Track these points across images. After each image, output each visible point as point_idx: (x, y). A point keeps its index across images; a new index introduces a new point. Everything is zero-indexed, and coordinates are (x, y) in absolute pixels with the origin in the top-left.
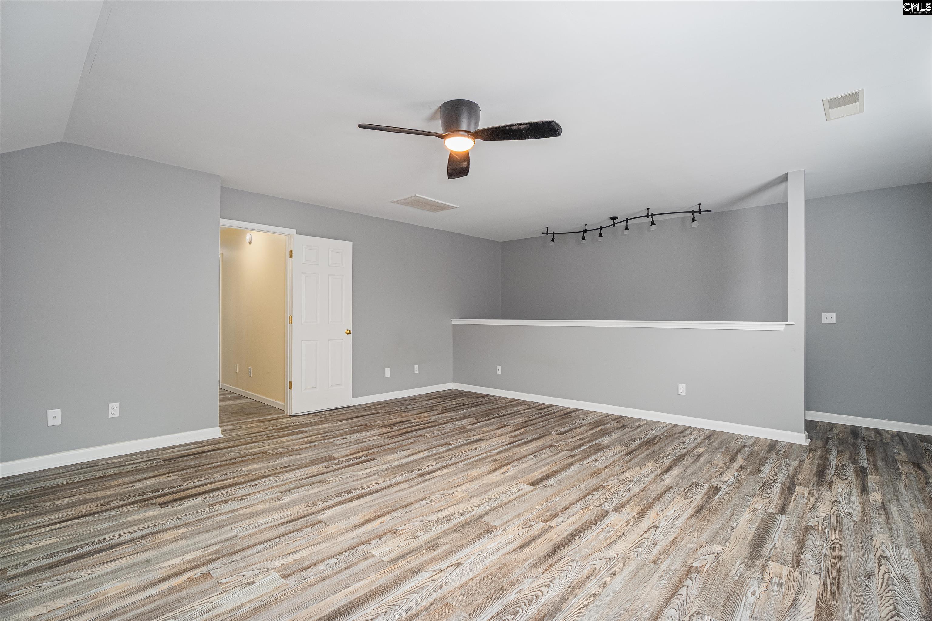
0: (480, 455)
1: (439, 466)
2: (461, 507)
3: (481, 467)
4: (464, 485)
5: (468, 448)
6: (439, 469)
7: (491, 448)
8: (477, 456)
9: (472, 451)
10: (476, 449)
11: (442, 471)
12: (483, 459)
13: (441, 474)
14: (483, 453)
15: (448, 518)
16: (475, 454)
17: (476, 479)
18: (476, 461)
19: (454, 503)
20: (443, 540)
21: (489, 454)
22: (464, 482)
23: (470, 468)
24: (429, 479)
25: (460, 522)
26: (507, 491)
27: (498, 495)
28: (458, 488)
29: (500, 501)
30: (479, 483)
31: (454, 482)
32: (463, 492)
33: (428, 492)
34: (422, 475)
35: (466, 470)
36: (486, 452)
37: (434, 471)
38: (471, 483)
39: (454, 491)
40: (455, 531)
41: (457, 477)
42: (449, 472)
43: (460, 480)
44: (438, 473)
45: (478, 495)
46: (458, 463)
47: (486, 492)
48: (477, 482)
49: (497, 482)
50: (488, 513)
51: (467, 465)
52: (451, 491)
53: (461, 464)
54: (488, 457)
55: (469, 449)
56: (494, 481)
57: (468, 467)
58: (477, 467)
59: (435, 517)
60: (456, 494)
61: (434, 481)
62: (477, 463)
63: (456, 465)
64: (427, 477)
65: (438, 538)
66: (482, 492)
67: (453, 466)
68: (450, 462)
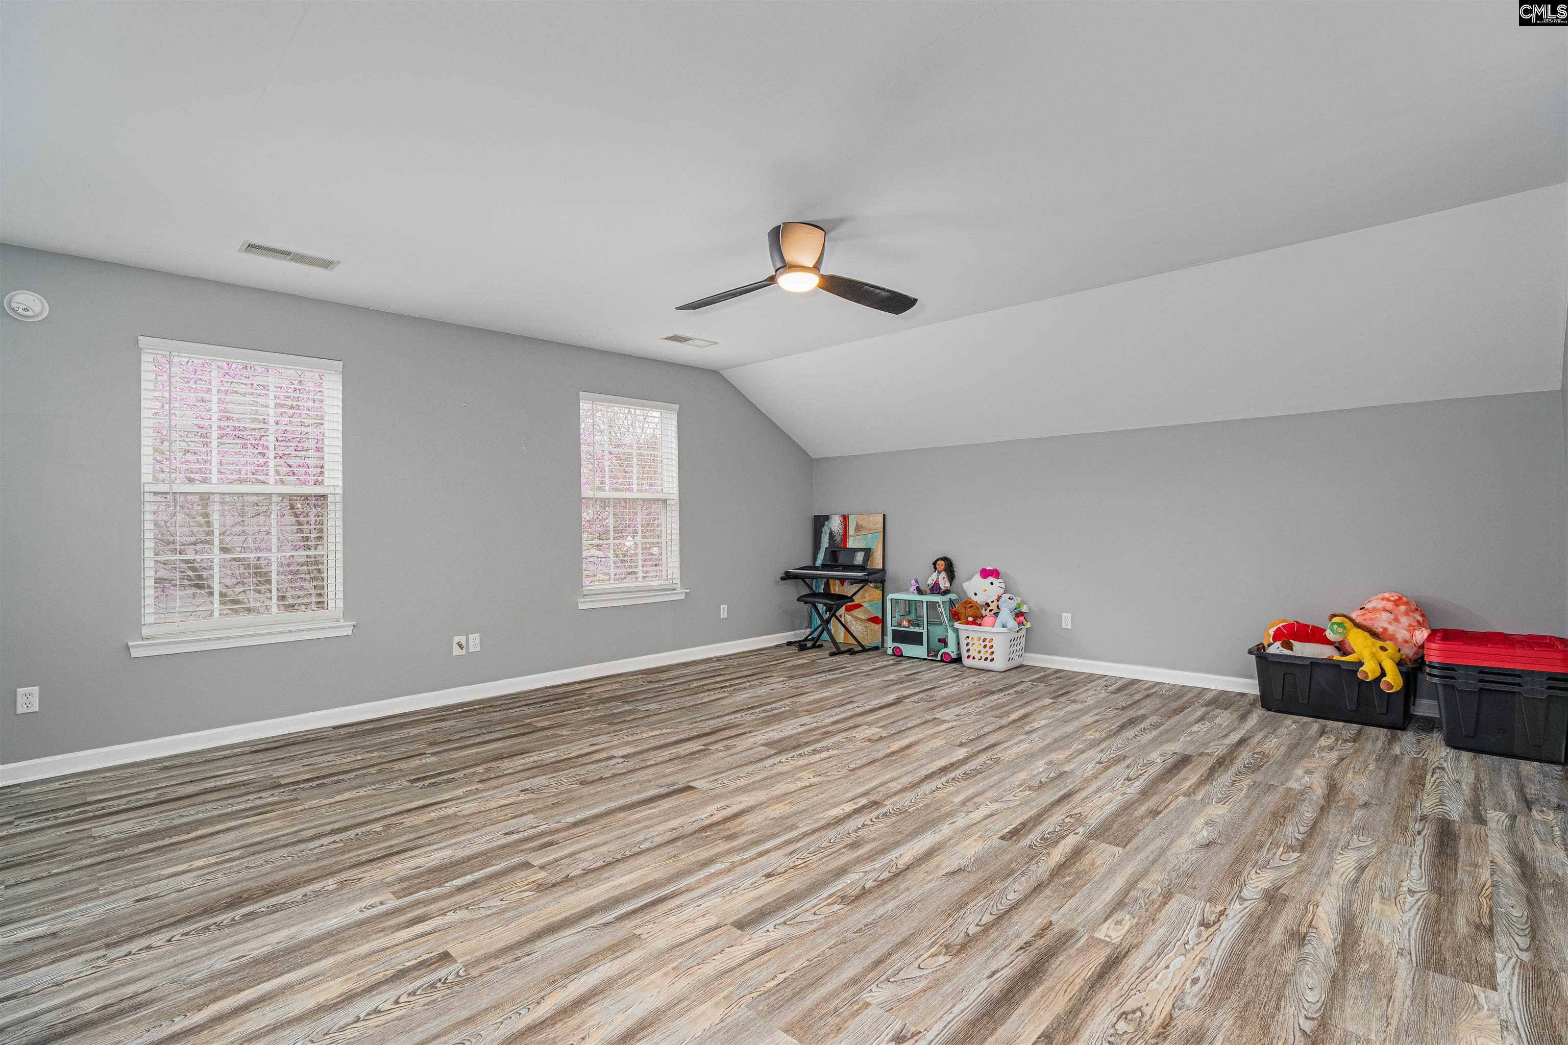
0: (761, 855)
1: (852, 824)
2: (801, 762)
3: (766, 819)
4: (799, 787)
5: (789, 880)
6: (849, 816)
7: (726, 879)
8: (767, 852)
9: (780, 870)
10: (768, 876)
11: (841, 811)
12: (756, 843)
13: (843, 806)
14: (753, 859)
15: (815, 752)
16: (773, 856)
17: (778, 797)
18: (774, 836)
19: (811, 766)
20: (819, 737)
21: (737, 858)
22: (799, 792)
23: (787, 818)
24: (859, 797)
25: (802, 749)
26: (733, 780)
27: (749, 775)
28: (808, 783)
29: (750, 768)
30: (773, 791)
31: (815, 793)
32: (799, 779)
33: (852, 777)
34: (875, 804)
35: (795, 814)
36: (743, 863)
37: (857, 811)
38: (785, 792)
39: (814, 780)
40: (807, 743)
41: (810, 802)
42: (827, 810)
43: (806, 795)
44: (848, 808)
45: (779, 774)
46: (814, 832)
47: (766, 779)
48: (778, 793)
49: (744, 792)
50: (769, 757)
51: (794, 827)
52: (818, 779)
53: (806, 829)
54: (744, 848)
55: (786, 876)
56: (748, 794)
57: (790, 821)
58: (772, 822)
59: (831, 752)
60: (811, 776)
61: (850, 795)
62: (770, 832)
63: (816, 826)
64: (863, 801)
65: (824, 738)
66: (772, 778)
67: (822, 823)
68: (831, 834)
